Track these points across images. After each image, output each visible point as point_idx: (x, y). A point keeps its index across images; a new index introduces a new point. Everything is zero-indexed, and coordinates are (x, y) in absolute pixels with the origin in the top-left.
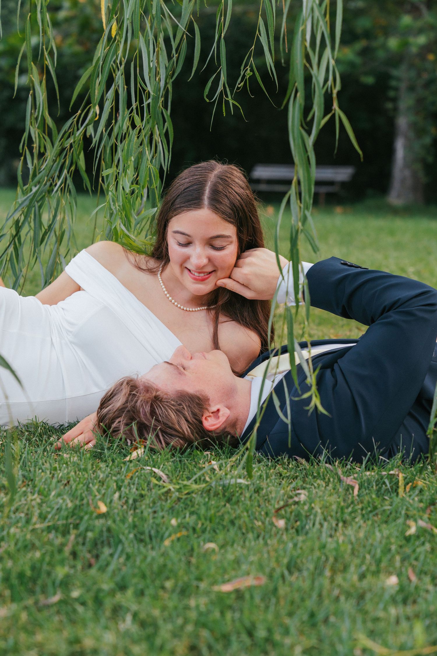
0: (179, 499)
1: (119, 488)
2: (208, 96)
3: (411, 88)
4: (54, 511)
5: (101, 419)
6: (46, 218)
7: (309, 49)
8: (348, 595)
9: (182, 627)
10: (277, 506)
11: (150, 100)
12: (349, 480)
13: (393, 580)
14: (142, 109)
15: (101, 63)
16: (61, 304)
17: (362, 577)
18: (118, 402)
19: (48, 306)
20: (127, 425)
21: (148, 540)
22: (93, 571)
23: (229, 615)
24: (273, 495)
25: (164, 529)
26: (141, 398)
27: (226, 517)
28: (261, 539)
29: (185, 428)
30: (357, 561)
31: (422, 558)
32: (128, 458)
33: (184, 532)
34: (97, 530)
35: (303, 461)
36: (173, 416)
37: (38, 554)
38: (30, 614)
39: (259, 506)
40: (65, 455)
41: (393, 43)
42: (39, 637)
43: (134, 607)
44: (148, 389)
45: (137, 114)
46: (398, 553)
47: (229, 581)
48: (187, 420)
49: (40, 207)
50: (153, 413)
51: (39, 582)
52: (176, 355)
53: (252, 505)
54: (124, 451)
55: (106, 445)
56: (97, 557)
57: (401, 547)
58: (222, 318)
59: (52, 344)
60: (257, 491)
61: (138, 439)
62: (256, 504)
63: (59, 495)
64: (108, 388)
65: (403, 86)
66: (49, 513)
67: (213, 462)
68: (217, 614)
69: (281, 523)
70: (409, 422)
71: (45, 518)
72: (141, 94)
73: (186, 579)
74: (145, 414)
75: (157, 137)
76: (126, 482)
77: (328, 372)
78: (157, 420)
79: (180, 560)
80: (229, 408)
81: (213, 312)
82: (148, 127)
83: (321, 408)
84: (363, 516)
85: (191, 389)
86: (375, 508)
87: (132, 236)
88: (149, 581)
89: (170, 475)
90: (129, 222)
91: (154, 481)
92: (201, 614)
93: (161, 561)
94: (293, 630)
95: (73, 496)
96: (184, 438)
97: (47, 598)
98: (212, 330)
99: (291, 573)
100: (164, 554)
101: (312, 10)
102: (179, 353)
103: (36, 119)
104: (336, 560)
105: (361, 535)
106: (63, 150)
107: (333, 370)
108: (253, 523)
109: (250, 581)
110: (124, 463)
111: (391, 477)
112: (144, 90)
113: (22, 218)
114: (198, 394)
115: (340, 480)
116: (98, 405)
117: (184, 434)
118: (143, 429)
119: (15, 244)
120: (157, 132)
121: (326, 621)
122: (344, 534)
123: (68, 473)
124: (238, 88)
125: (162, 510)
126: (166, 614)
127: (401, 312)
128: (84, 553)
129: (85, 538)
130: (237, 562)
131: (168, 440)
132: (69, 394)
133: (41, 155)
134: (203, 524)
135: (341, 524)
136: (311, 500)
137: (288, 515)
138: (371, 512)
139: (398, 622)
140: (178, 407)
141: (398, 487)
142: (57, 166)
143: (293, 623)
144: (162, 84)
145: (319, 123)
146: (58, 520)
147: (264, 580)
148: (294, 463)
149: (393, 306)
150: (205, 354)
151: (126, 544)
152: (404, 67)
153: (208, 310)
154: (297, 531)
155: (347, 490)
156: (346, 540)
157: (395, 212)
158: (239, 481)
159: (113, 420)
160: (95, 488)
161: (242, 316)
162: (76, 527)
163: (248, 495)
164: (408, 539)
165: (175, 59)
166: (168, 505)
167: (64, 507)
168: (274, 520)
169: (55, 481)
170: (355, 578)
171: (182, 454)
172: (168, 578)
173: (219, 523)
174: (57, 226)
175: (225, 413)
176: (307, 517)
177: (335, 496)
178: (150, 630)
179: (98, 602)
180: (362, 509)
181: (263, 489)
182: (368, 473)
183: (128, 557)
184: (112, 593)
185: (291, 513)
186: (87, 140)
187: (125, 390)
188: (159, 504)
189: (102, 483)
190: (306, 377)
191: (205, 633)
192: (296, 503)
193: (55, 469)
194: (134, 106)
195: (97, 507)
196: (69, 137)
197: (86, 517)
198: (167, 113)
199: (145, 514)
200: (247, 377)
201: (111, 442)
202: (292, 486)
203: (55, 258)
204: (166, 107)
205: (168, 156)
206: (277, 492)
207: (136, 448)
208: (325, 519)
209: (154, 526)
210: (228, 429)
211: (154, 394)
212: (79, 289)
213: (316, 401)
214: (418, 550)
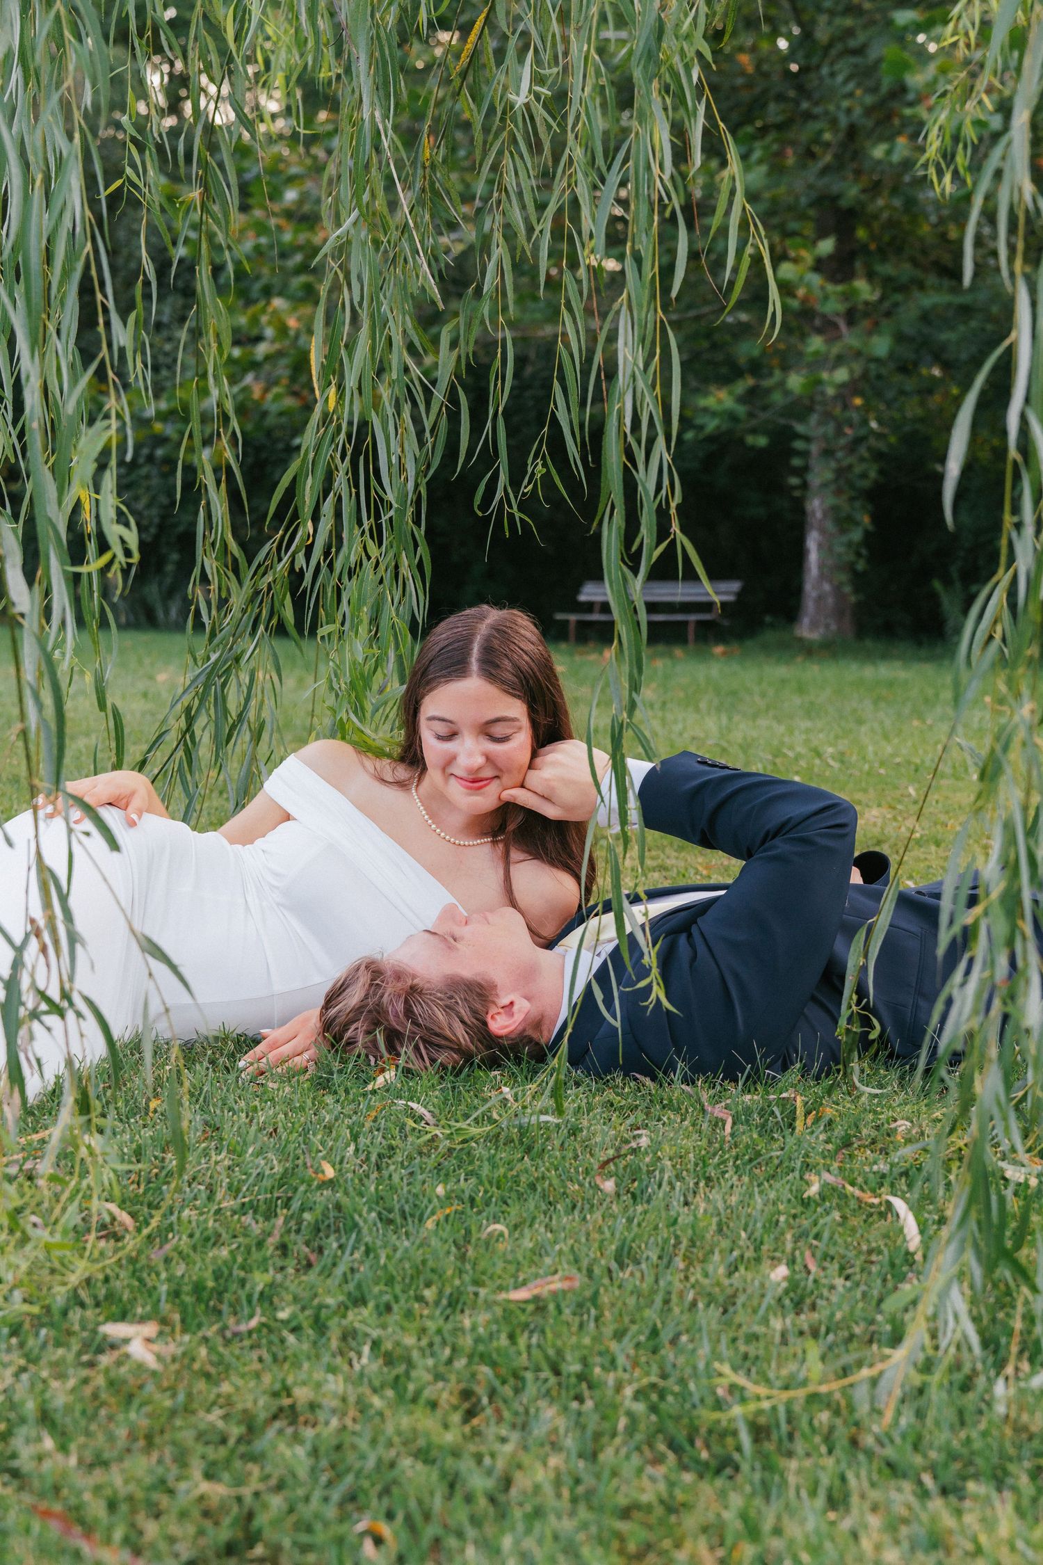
0: (450, 1150)
1: (355, 1137)
2: (480, 508)
3: (828, 453)
4: (251, 1180)
5: (327, 1026)
6: (233, 702)
7: (630, 438)
8: (711, 1299)
9: (450, 1361)
10: (603, 1158)
11: (392, 513)
12: (718, 1111)
13: (782, 1271)
14: (379, 527)
15: (311, 455)
16: (259, 842)
17: (732, 1269)
18: (353, 998)
19: (239, 847)
20: (368, 1032)
21: (399, 1220)
22: (312, 1277)
23: (522, 1341)
24: (598, 1139)
25: (425, 1201)
26: (390, 989)
27: (523, 1179)
28: (576, 1212)
29: (461, 1034)
30: (725, 1244)
31: (826, 1235)
32: (370, 1087)
33: (457, 1206)
34: (319, 1210)
35: (648, 1081)
36: (440, 1016)
37: (224, 1253)
38: (212, 1349)
39: (576, 1157)
40: (270, 1085)
41: (795, 381)
42: (226, 1388)
43: (375, 1333)
44: (398, 976)
45: (372, 537)
46: (790, 1227)
47: (524, 1283)
48: (463, 1022)
49: (224, 685)
50: (409, 1012)
51: (227, 1296)
52: (440, 918)
53: (563, 1158)
54: (363, 1076)
55: (336, 1066)
56: (320, 1250)
57: (795, 1217)
58: (515, 855)
59: (247, 908)
60: (574, 1132)
61: (386, 1055)
62: (571, 1155)
63: (260, 1152)
64: (337, 975)
65: (814, 448)
66: (244, 1181)
67: (506, 1090)
68: (504, 1341)
69: (609, 1185)
70: (813, 1011)
71: (238, 1190)
72: (377, 506)
73: (457, 1282)
74: (397, 1016)
75: (405, 571)
76: (368, 1125)
77: (683, 939)
78: (415, 1023)
79: (448, 1253)
80: (528, 998)
81: (501, 846)
82: (391, 554)
83: (666, 1003)
84: (737, 1168)
85: (467, 971)
86: (758, 1154)
87: (368, 731)
88: (398, 1289)
89: (437, 1111)
90: (363, 709)
91: (410, 1123)
92: (478, 1340)
93: (418, 1255)
94: (621, 1360)
95: (283, 1153)
96: (459, 1050)
97: (238, 1323)
98: (501, 872)
99: (622, 1266)
100: (424, 1243)
101: (634, 377)
102: (448, 914)
103: (213, 544)
104: (692, 1243)
105: (734, 1200)
106: (257, 593)
107: (690, 936)
108: (565, 1187)
109: (557, 1285)
110: (364, 1095)
111: (783, 1103)
112: (382, 500)
113: (197, 702)
114: (479, 979)
115: (703, 1111)
116: (322, 1002)
117: (459, 1044)
118: (394, 1039)
119: (186, 744)
120: (405, 562)
121: (674, 1341)
122: (708, 1200)
123: (276, 1115)
124: (524, 494)
125: (422, 1171)
126: (424, 1342)
127: (794, 839)
128: (300, 1247)
129: (299, 1223)
130: (539, 1252)
131: (435, 1055)
132: (278, 988)
133: (223, 602)
134: (486, 1192)
135: (702, 1184)
136: (656, 1146)
137: (621, 1171)
138: (751, 1160)
139: (784, 1341)
140: (448, 1002)
141: (794, 1119)
142: (247, 620)
143: (622, 1351)
144: (410, 485)
145: (650, 556)
146: (259, 1193)
147: (579, 1280)
148: (633, 1084)
149: (780, 830)
150: (489, 915)
151: (365, 1231)
152: (814, 419)
153: (494, 843)
154: (634, 1196)
155: (716, 1125)
156: (711, 1210)
157: (809, 651)
158: (543, 1118)
159: (345, 1028)
160: (316, 1139)
161: (545, 849)
162: (287, 1205)
163: (557, 1143)
164: (806, 1203)
165: (429, 445)
166: (431, 1162)
167: (267, 1172)
168: (598, 1180)
169: (254, 1128)
170: (721, 1270)
171: (457, 1075)
172: (428, 1285)
173: (511, 1189)
174: (252, 714)
175: (523, 1008)
176: (650, 1173)
177: (695, 1136)
178: (401, 1369)
179: (320, 1326)
180: (737, 1158)
181: (581, 1130)
182: (748, 1097)
183: (367, 1252)
184: (342, 1309)
185: (625, 1168)
186: (296, 576)
187: (364, 979)
188: (418, 1160)
189: (329, 1129)
190: (642, 955)
191: (485, 1370)
192: (634, 1151)
193: (255, 1109)
194: (366, 526)
195: (319, 1170)
196: (265, 574)
197: (302, 1188)
198: (420, 533)
199: (396, 1178)
200: (558, 949)
201: (344, 1061)
202: (628, 1122)
203: (250, 765)
204: (417, 522)
205: (424, 601)
206: (605, 1134)
207: (383, 1070)
208: (679, 1177)
209: (411, 1199)
210: (529, 1032)
211: (409, 983)
212: (288, 817)
213: (658, 992)
214: (821, 1221)
